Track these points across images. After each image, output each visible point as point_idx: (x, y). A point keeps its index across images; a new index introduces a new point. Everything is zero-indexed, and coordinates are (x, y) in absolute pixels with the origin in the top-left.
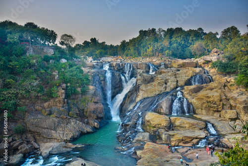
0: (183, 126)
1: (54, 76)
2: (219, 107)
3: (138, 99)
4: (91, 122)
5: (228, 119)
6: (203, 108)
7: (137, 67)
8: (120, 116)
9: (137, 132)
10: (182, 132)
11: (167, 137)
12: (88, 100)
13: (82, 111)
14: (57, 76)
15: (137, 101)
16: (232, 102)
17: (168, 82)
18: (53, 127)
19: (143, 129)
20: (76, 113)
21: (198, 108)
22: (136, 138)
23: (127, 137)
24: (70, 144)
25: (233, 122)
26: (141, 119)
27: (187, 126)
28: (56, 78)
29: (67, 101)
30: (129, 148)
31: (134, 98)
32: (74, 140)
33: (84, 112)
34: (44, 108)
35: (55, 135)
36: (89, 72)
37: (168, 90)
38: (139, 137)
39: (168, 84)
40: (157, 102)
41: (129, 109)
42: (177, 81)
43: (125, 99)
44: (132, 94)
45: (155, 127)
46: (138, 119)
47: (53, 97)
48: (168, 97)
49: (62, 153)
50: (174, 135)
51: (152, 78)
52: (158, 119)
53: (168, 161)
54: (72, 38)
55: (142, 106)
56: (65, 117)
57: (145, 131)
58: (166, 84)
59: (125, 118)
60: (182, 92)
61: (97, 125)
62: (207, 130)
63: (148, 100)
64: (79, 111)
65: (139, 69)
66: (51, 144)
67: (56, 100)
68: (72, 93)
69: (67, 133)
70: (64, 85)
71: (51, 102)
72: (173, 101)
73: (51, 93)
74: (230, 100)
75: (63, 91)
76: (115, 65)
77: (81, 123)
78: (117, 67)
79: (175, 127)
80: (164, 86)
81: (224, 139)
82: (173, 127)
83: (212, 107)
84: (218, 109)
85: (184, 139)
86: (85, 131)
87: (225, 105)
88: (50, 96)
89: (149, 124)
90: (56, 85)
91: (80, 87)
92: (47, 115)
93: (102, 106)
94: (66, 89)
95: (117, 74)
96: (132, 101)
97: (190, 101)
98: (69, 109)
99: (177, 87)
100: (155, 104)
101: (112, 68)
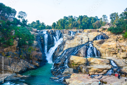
0: (95, 62)
1: (12, 33)
2: (116, 51)
3: (65, 49)
4: (34, 62)
5: (122, 58)
6: (106, 52)
7: (63, 32)
8: (52, 61)
9: (64, 68)
10: (96, 66)
11: (86, 70)
12: (33, 49)
13: (28, 56)
14: (14, 33)
15: (64, 50)
16: (123, 48)
17: (83, 39)
18: (9, 64)
19: (69, 67)
20: (25, 57)
21: (103, 53)
22: (65, 72)
23: (58, 71)
24: (19, 75)
25: (125, 60)
26: (67, 60)
27: (98, 62)
28: (13, 34)
29: (19, 48)
30: (60, 78)
31: (62, 49)
32: (22, 72)
33: (30, 56)
34: (4, 52)
35: (9, 69)
36: (34, 34)
37: (83, 43)
38: (66, 71)
39: (83, 40)
40: (77, 50)
41: (59, 55)
42: (89, 38)
43: (56, 50)
44: (60, 47)
45: (77, 64)
46: (65, 60)
47: (10, 45)
48: (84, 46)
49: (13, 80)
50: (91, 68)
51: (73, 37)
52: (79, 59)
53: (90, 84)
54: (25, 14)
55: (67, 53)
56: (17, 58)
57: (70, 67)
58: (82, 40)
59: (57, 60)
60: (92, 44)
61: (38, 65)
62: (111, 65)
63: (71, 49)
64: (27, 55)
65: (64, 33)
66: (6, 74)
67: (12, 47)
68: (22, 44)
69: (17, 67)
70: (18, 38)
71: (9, 48)
72: (87, 49)
73: (9, 43)
74: (122, 47)
75: (17, 42)
76: (50, 31)
77: (27, 62)
78: (51, 32)
79: (91, 63)
80: (81, 41)
81: (123, 69)
82: (89, 63)
83: (112, 51)
84: (115, 52)
85: (98, 70)
86: (30, 67)
87: (119, 50)
88: (9, 44)
89: (73, 62)
90: (13, 38)
91: (28, 41)
92: (5, 56)
93: (41, 53)
94: (19, 41)
95: (51, 36)
96: (60, 51)
97: (98, 49)
98: (20, 54)
99: (89, 42)
100: (76, 51)
101: (48, 33)
